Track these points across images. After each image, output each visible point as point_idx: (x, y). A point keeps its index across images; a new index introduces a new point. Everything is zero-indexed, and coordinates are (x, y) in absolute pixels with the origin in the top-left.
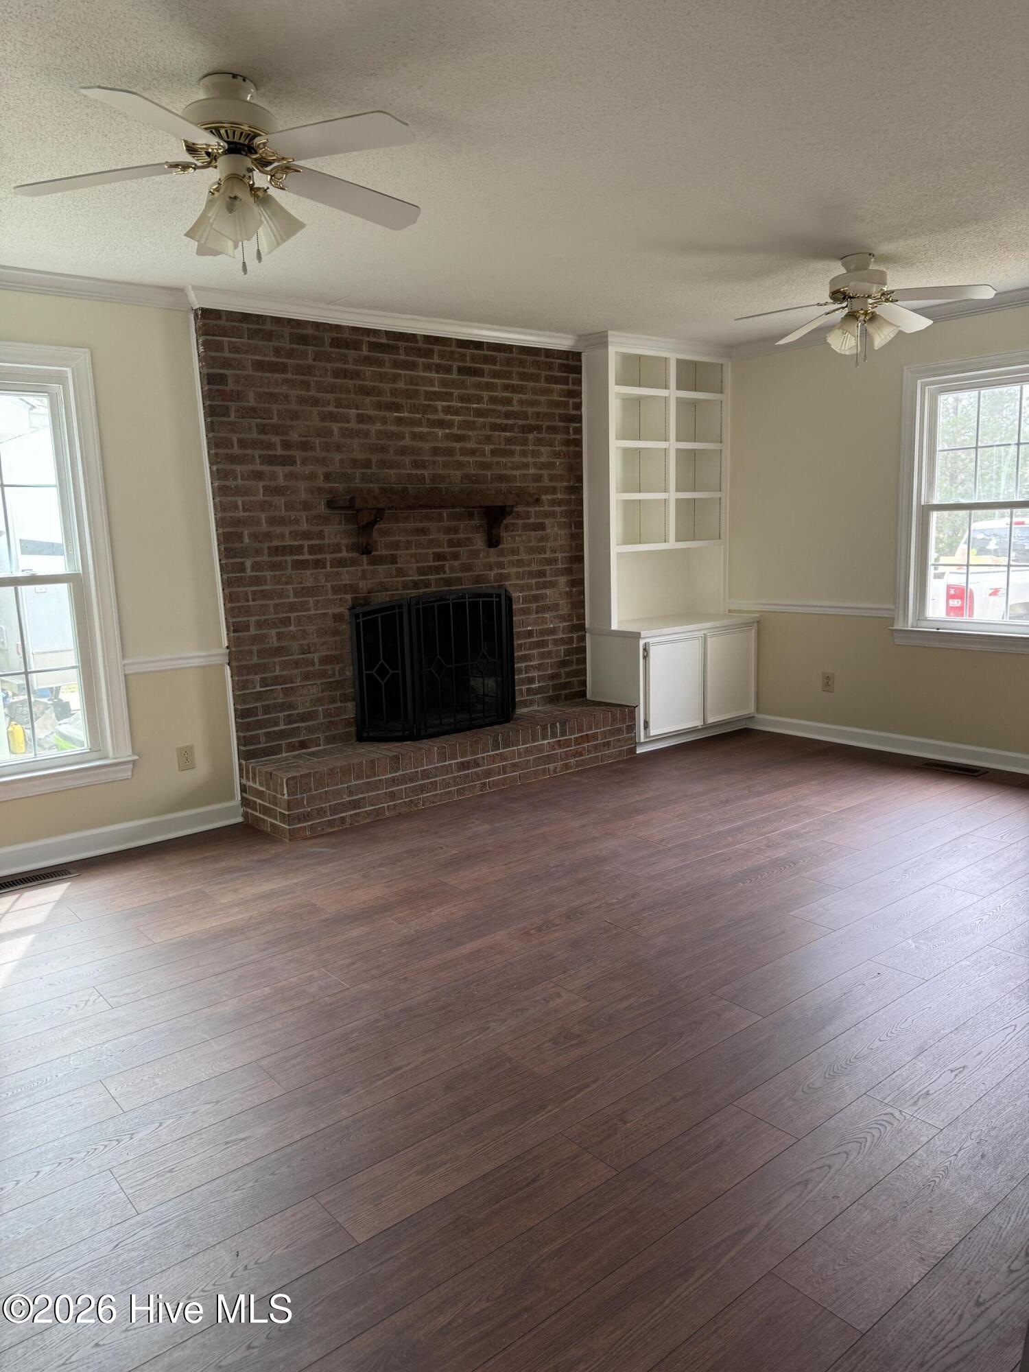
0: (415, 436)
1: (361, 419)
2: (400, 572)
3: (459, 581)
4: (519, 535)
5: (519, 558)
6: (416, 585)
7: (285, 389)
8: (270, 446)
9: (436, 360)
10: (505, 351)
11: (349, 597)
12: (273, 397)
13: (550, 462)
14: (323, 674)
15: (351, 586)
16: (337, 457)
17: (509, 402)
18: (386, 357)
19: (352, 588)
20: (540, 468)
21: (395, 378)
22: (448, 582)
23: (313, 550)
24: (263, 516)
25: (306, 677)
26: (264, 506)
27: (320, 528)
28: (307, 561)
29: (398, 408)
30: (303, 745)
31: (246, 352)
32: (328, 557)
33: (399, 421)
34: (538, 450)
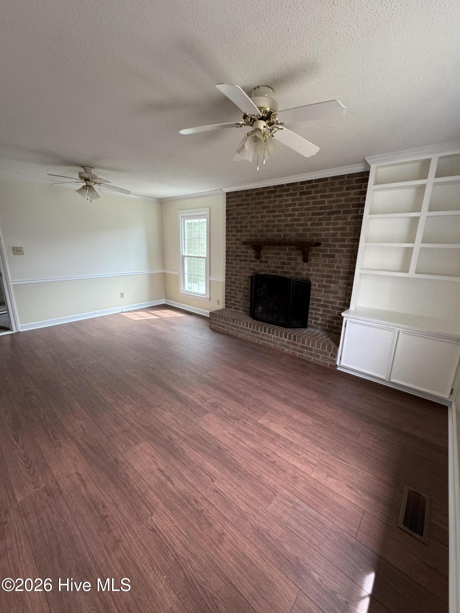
0: (279, 221)
1: (262, 217)
2: (268, 267)
3: (289, 273)
4: (320, 259)
5: (318, 268)
6: (273, 271)
7: (242, 211)
8: (237, 227)
9: (291, 192)
10: (323, 181)
11: (252, 271)
12: (239, 214)
13: (342, 228)
14: (243, 292)
15: (254, 268)
16: (254, 229)
17: (323, 202)
18: (272, 195)
19: (254, 269)
20: (336, 230)
21: (275, 201)
22: (285, 273)
23: (245, 256)
24: (234, 246)
25: (240, 291)
26: (235, 244)
27: (247, 250)
28: (243, 259)
29: (274, 211)
30: (237, 309)
31: (235, 202)
32: (249, 259)
33: (274, 216)
34: (337, 222)
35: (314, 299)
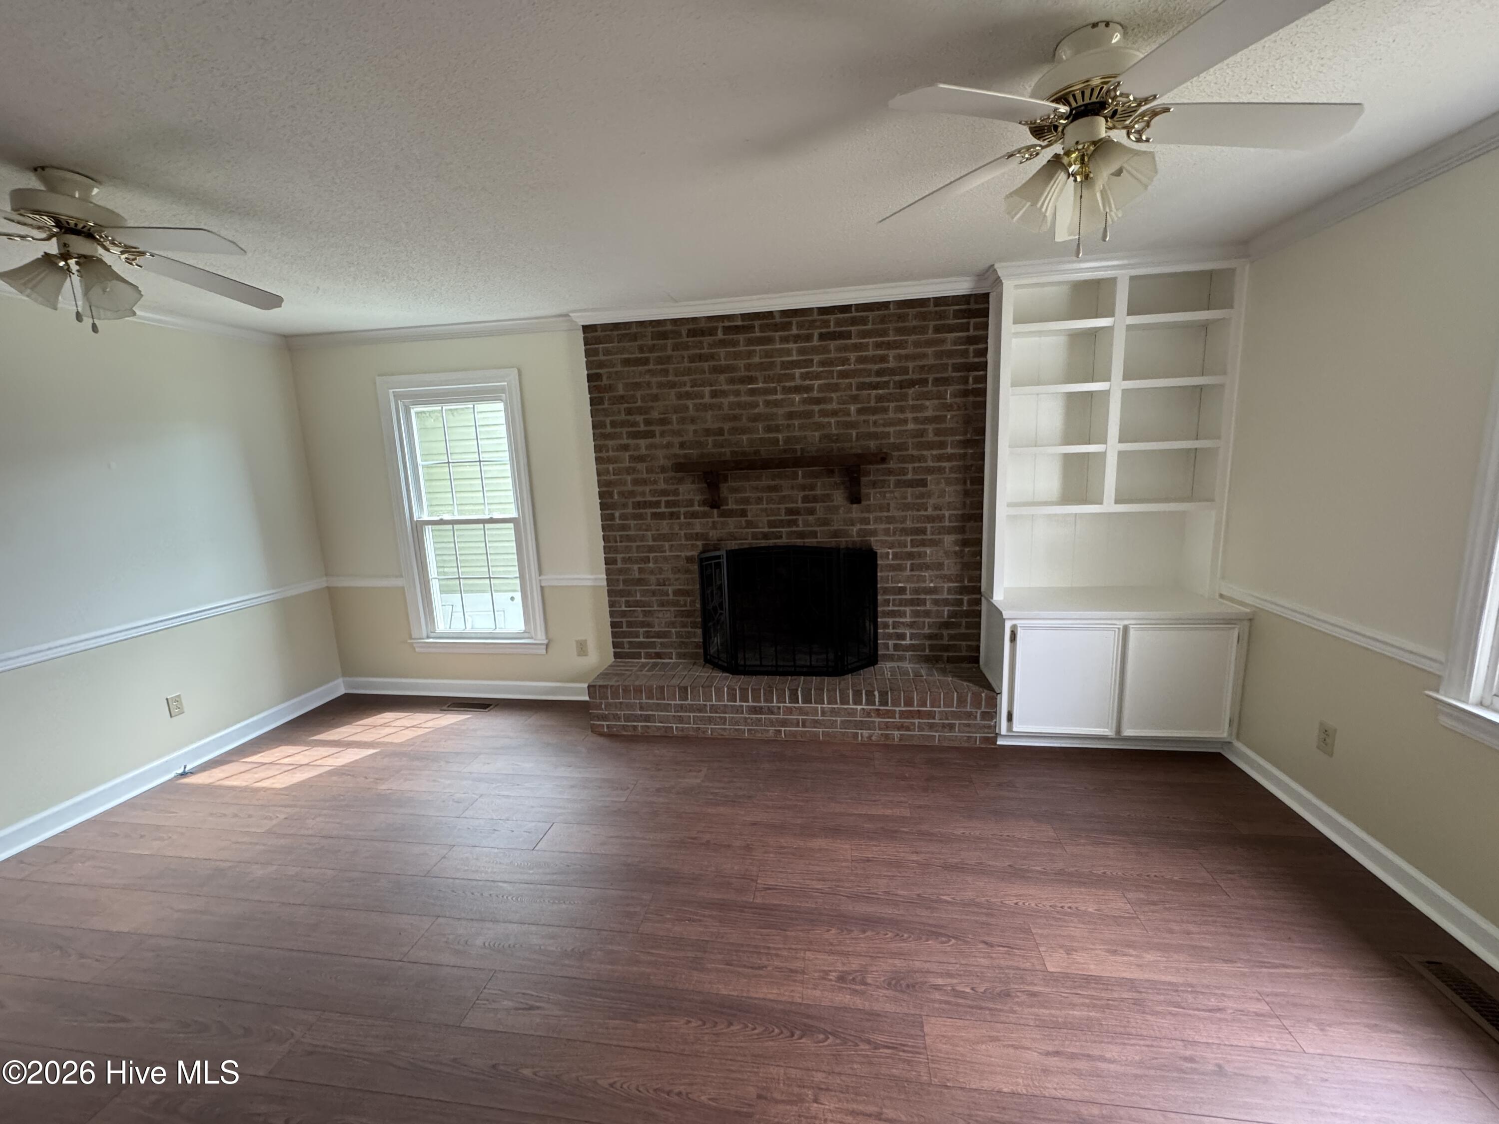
0: (767, 403)
1: (714, 394)
2: (750, 524)
3: (814, 534)
4: (892, 492)
5: (890, 514)
6: (766, 536)
7: (647, 378)
8: (635, 424)
9: (795, 331)
10: (878, 309)
11: (700, 543)
12: (637, 386)
13: (936, 416)
14: (676, 604)
15: (702, 534)
16: (692, 428)
17: (883, 359)
18: (741, 337)
19: (703, 536)
20: (922, 423)
21: (750, 354)
22: (802, 535)
23: (668, 504)
24: (629, 478)
25: (662, 604)
26: (629, 471)
27: (675, 487)
28: (664, 513)
29: (751, 380)
30: (658, 656)
31: (616, 353)
32: (682, 510)
33: (753, 392)
34: (921, 404)
35: (886, 591)
